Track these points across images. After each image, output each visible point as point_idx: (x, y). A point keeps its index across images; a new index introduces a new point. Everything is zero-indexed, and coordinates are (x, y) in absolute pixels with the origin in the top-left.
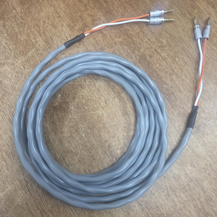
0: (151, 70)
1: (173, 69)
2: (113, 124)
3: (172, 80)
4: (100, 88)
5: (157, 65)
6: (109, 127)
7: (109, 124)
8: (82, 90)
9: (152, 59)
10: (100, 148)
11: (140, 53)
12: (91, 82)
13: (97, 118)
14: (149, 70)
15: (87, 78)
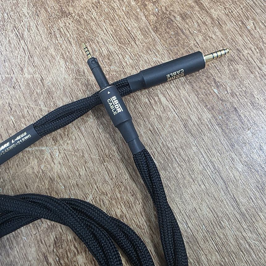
0: (182, 49)
1: (238, 49)
2: (75, 182)
3: (234, 76)
4: (54, 89)
5: (198, 37)
6: (64, 190)
7: (64, 182)
8: (11, 93)
9: (187, 24)
10: (33, 245)
11: (160, 8)
12: (35, 73)
13: (36, 163)
14: (177, 50)
15: (28, 64)
